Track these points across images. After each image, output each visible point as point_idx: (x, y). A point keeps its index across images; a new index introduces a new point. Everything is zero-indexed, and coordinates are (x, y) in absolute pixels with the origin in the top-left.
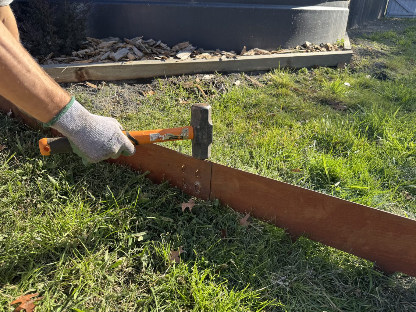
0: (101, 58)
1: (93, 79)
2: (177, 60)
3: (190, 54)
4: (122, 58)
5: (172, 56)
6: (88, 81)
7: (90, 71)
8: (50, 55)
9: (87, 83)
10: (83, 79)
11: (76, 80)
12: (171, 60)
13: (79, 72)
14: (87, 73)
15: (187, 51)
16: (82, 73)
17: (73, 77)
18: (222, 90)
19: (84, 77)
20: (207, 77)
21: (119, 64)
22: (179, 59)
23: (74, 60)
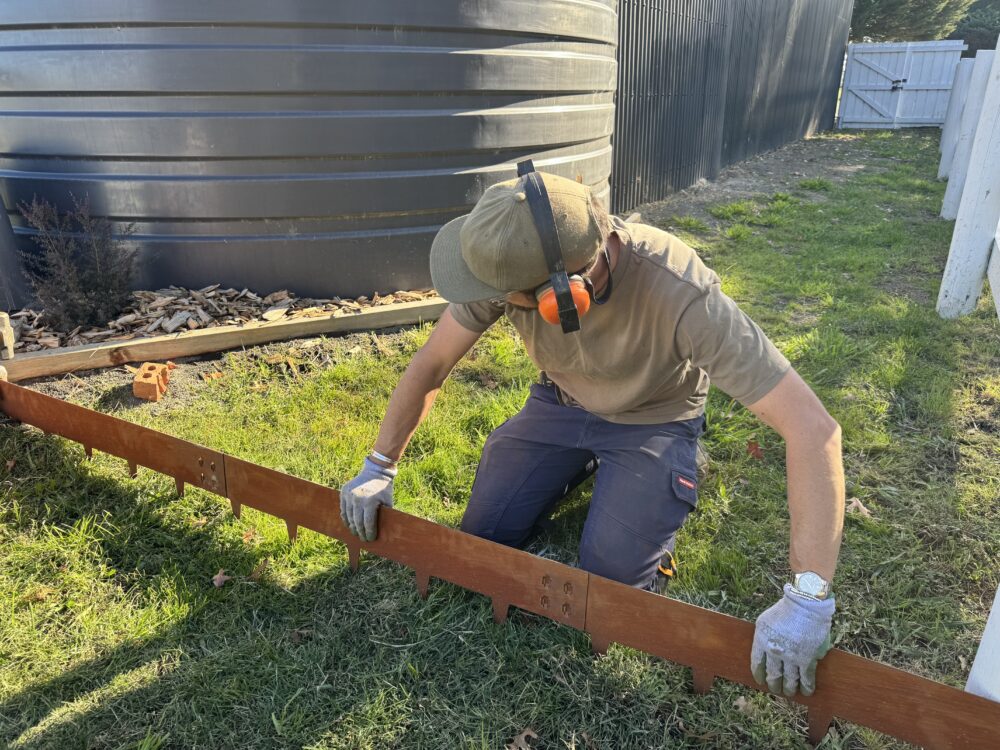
0: (149, 330)
1: (136, 360)
2: (262, 323)
3: (286, 310)
4: (178, 328)
5: (257, 316)
6: (128, 363)
7: (131, 351)
8: (77, 330)
9: (126, 366)
10: (121, 362)
11: (112, 364)
12: (253, 324)
13: (115, 354)
14: (127, 353)
15: (281, 306)
16: (119, 354)
17: (107, 361)
18: (327, 363)
19: (122, 359)
20: (309, 344)
21: (173, 336)
22: (266, 320)
23: (108, 336)
